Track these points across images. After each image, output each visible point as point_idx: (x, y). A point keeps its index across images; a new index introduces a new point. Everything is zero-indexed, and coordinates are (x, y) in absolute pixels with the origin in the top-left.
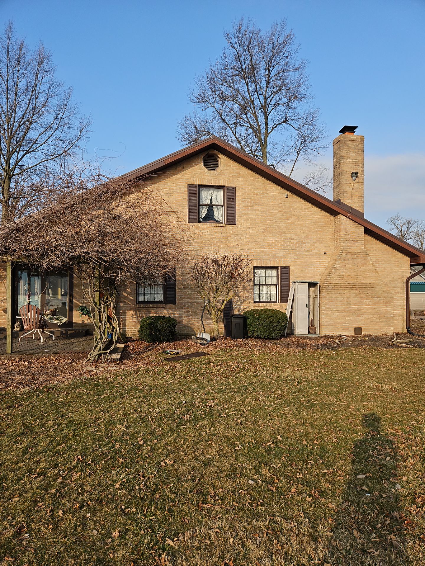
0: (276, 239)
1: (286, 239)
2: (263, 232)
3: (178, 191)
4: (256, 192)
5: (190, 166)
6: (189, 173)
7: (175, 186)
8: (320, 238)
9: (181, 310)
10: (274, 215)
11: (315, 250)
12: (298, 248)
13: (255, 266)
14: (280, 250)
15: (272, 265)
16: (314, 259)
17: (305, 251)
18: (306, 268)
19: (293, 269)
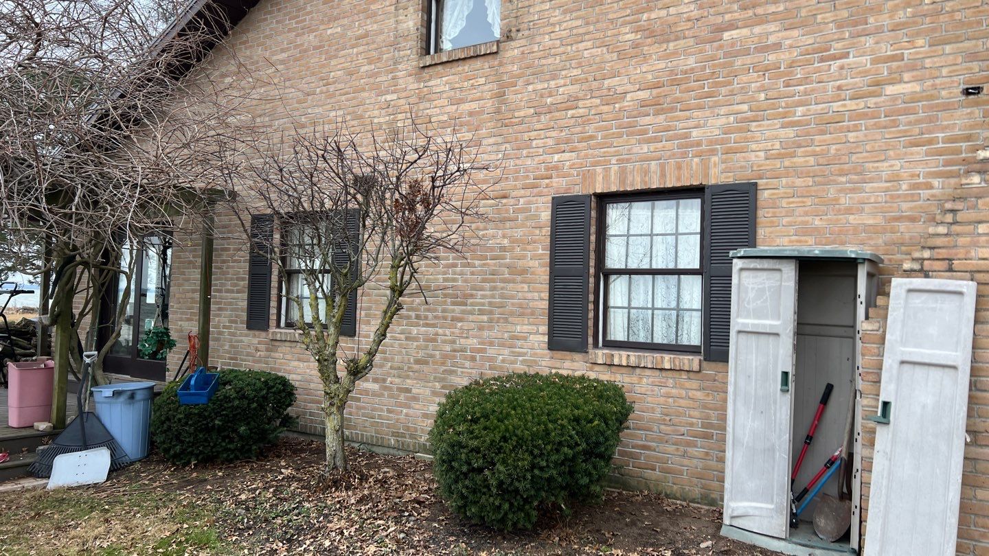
1: (737, 54)
11: (901, 81)
12: (802, 88)
13: (599, 191)
14: (708, 113)
15: (671, 180)
16: (890, 133)
17: (839, 95)
18: (842, 183)
19: (773, 194)
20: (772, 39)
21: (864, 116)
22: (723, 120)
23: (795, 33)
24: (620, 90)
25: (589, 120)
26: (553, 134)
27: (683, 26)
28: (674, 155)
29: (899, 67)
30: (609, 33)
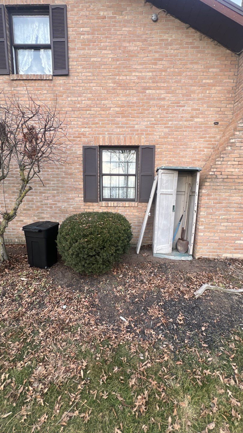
0: (135, 99)
1: (151, 99)
2: (114, 88)
8: (209, 97)
11: (199, 118)
12: (171, 115)
13: (101, 144)
14: (141, 119)
15: (128, 143)
16: (196, 133)
17: (182, 119)
18: (181, 148)
19: (161, 150)
20: (163, 96)
21: (188, 127)
22: (146, 123)
23: (170, 95)
24: (108, 106)
25: (96, 116)
26: (81, 120)
27: (132, 85)
28: (129, 133)
29: (199, 113)
30: (103, 81)
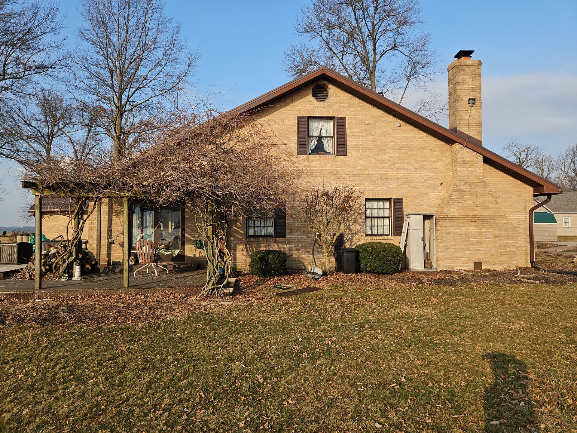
0: (389, 170)
1: (399, 169)
2: (375, 163)
3: (288, 123)
4: (367, 122)
5: (299, 97)
6: (299, 104)
7: (284, 119)
8: (435, 168)
9: (292, 243)
10: (386, 145)
11: (430, 180)
12: (412, 179)
13: (367, 198)
14: (393, 182)
16: (429, 190)
17: (419, 181)
18: (420, 199)
19: (406, 201)
20: (406, 168)
22: (396, 184)
24: (371, 173)
27: (386, 161)
28: (385, 190)
29: (429, 177)
30: (368, 159)
